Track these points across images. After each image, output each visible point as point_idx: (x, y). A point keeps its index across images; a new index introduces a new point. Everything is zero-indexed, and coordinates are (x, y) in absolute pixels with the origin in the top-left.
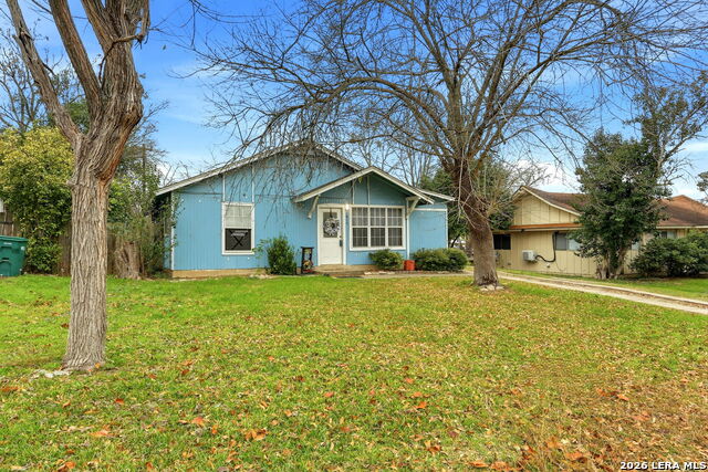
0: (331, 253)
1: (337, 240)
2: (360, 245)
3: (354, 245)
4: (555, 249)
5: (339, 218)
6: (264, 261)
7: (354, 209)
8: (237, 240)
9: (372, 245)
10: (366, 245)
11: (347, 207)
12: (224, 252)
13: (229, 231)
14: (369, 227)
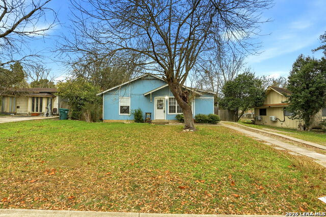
0: (160, 115)
1: (162, 110)
2: (173, 112)
3: (170, 112)
4: (284, 115)
5: (164, 102)
6: (133, 118)
7: (170, 98)
8: (125, 110)
9: (178, 112)
10: (175, 112)
11: (167, 97)
12: (120, 114)
13: (122, 107)
14: (176, 105)
